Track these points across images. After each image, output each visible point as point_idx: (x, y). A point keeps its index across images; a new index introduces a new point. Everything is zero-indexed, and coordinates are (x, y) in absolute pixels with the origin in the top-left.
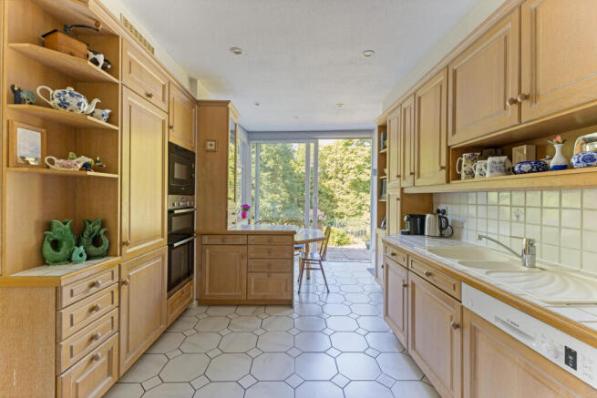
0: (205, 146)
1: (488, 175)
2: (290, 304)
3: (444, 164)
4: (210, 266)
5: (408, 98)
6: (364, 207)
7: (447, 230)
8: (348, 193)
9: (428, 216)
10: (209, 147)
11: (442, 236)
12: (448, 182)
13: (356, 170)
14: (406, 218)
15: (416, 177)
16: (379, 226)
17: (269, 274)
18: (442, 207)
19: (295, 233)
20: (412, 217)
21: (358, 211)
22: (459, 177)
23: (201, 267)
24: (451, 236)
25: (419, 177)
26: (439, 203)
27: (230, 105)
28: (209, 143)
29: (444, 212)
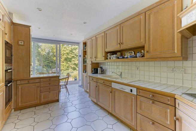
0: (18, 43)
1: (114, 58)
2: (58, 101)
3: (104, 55)
4: (21, 93)
5: (94, 37)
6: (69, 67)
7: (103, 72)
8: (63, 62)
9: (99, 69)
10: (20, 43)
11: (102, 73)
12: (105, 60)
13: (67, 54)
14: (93, 69)
15: (96, 58)
16: (84, 72)
17: (49, 92)
18: (101, 66)
19: (60, 76)
20: (95, 69)
21: (67, 68)
22: (107, 59)
23: (16, 94)
24: (104, 73)
25: (97, 58)
26: (100, 65)
27: (30, 28)
28: (20, 42)
29: (102, 67)
